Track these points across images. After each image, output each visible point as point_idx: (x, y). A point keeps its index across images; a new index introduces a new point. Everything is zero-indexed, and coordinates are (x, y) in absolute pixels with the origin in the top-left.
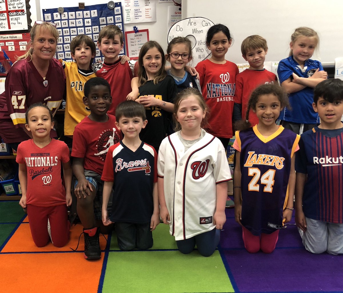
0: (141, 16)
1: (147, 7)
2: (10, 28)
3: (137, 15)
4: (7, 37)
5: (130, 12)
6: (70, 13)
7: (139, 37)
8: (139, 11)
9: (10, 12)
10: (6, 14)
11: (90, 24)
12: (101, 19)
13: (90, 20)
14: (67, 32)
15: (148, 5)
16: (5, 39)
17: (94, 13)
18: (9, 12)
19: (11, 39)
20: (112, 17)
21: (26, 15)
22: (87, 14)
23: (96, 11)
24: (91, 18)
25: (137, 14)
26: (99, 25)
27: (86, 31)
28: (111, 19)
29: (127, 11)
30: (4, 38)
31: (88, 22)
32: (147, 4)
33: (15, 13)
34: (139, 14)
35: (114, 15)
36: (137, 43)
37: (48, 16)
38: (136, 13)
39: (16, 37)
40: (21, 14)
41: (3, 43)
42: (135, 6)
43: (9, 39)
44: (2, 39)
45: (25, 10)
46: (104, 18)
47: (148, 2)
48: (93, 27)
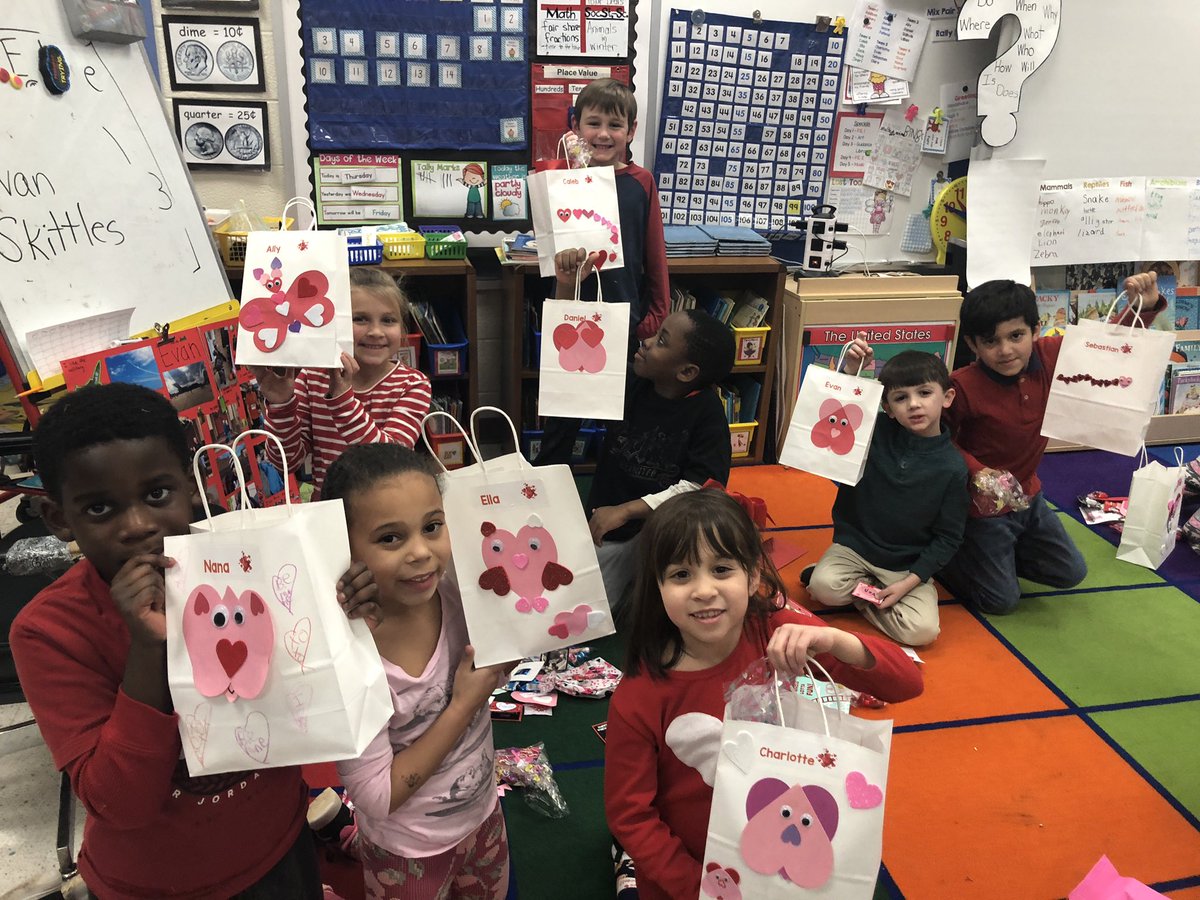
0: (885, 60)
1: (904, 44)
2: (583, 49)
3: (879, 55)
4: (575, 73)
5: (866, 42)
6: (730, 29)
7: (863, 128)
8: (884, 47)
9: (590, 9)
10: (578, 13)
11: (768, 65)
12: (795, 57)
13: (769, 55)
14: (713, 73)
15: (907, 40)
16: (569, 77)
17: (783, 41)
18: (588, 8)
19: (582, 77)
20: (819, 58)
21: (627, 20)
22: (766, 40)
23: (787, 36)
24: (773, 50)
25: (879, 53)
26: (788, 71)
27: (757, 78)
28: (816, 62)
29: (863, 39)
30: (567, 73)
31: (766, 59)
32: (907, 38)
33: (601, 13)
34: (884, 54)
35: (825, 55)
36: (856, 141)
37: (681, 26)
38: (878, 50)
39: (595, 74)
40: (615, 17)
41: (562, 86)
42: (883, 33)
43: (578, 77)
44: (561, 76)
45: (627, 9)
46: (803, 57)
47: (909, 34)
48: (774, 74)
